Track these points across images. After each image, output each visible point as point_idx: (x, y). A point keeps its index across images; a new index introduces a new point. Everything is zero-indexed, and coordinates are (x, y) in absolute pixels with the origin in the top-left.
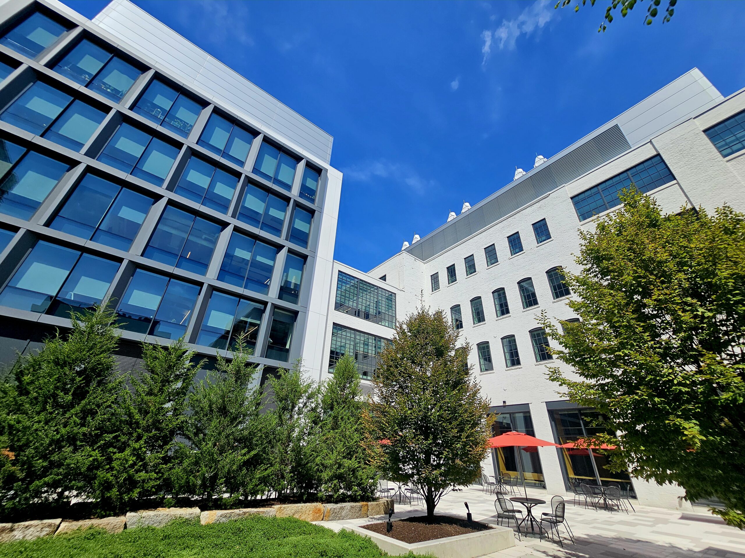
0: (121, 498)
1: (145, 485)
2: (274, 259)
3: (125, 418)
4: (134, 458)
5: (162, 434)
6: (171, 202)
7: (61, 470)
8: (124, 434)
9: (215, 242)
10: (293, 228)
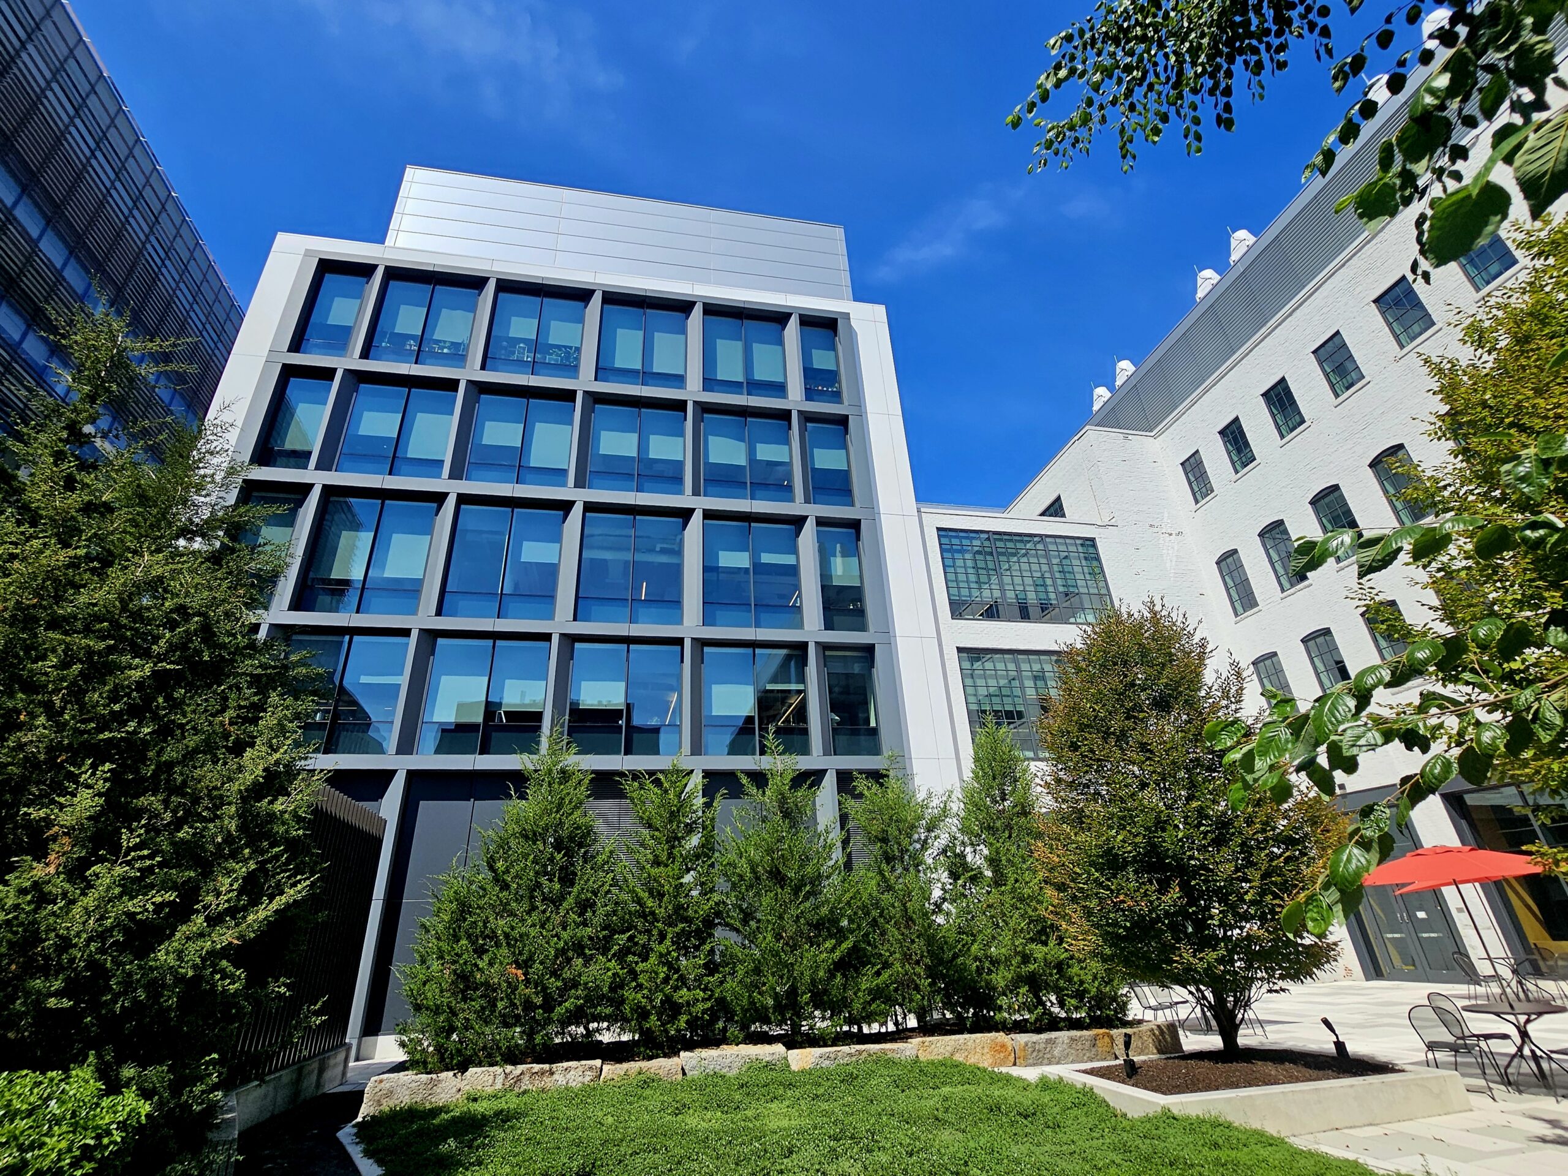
0: (666, 1031)
1: (693, 1010)
2: (794, 550)
3: (634, 907)
4: (665, 969)
5: (694, 927)
6: (589, 507)
7: (580, 992)
8: (640, 933)
9: (679, 552)
10: (814, 470)
